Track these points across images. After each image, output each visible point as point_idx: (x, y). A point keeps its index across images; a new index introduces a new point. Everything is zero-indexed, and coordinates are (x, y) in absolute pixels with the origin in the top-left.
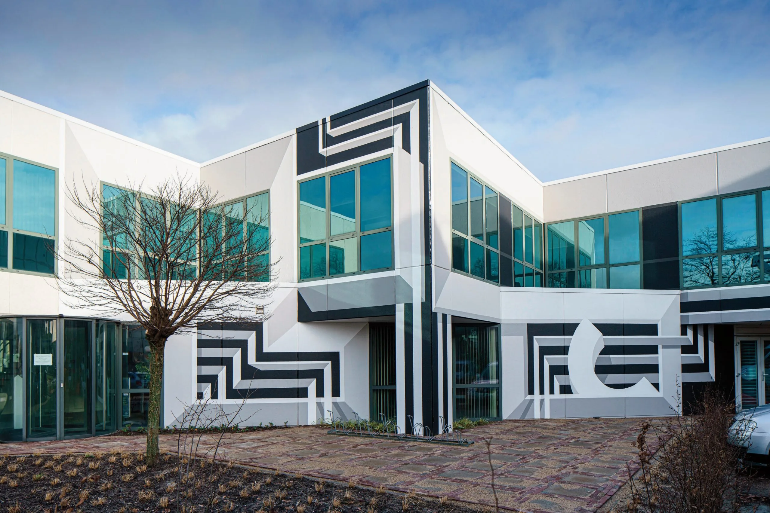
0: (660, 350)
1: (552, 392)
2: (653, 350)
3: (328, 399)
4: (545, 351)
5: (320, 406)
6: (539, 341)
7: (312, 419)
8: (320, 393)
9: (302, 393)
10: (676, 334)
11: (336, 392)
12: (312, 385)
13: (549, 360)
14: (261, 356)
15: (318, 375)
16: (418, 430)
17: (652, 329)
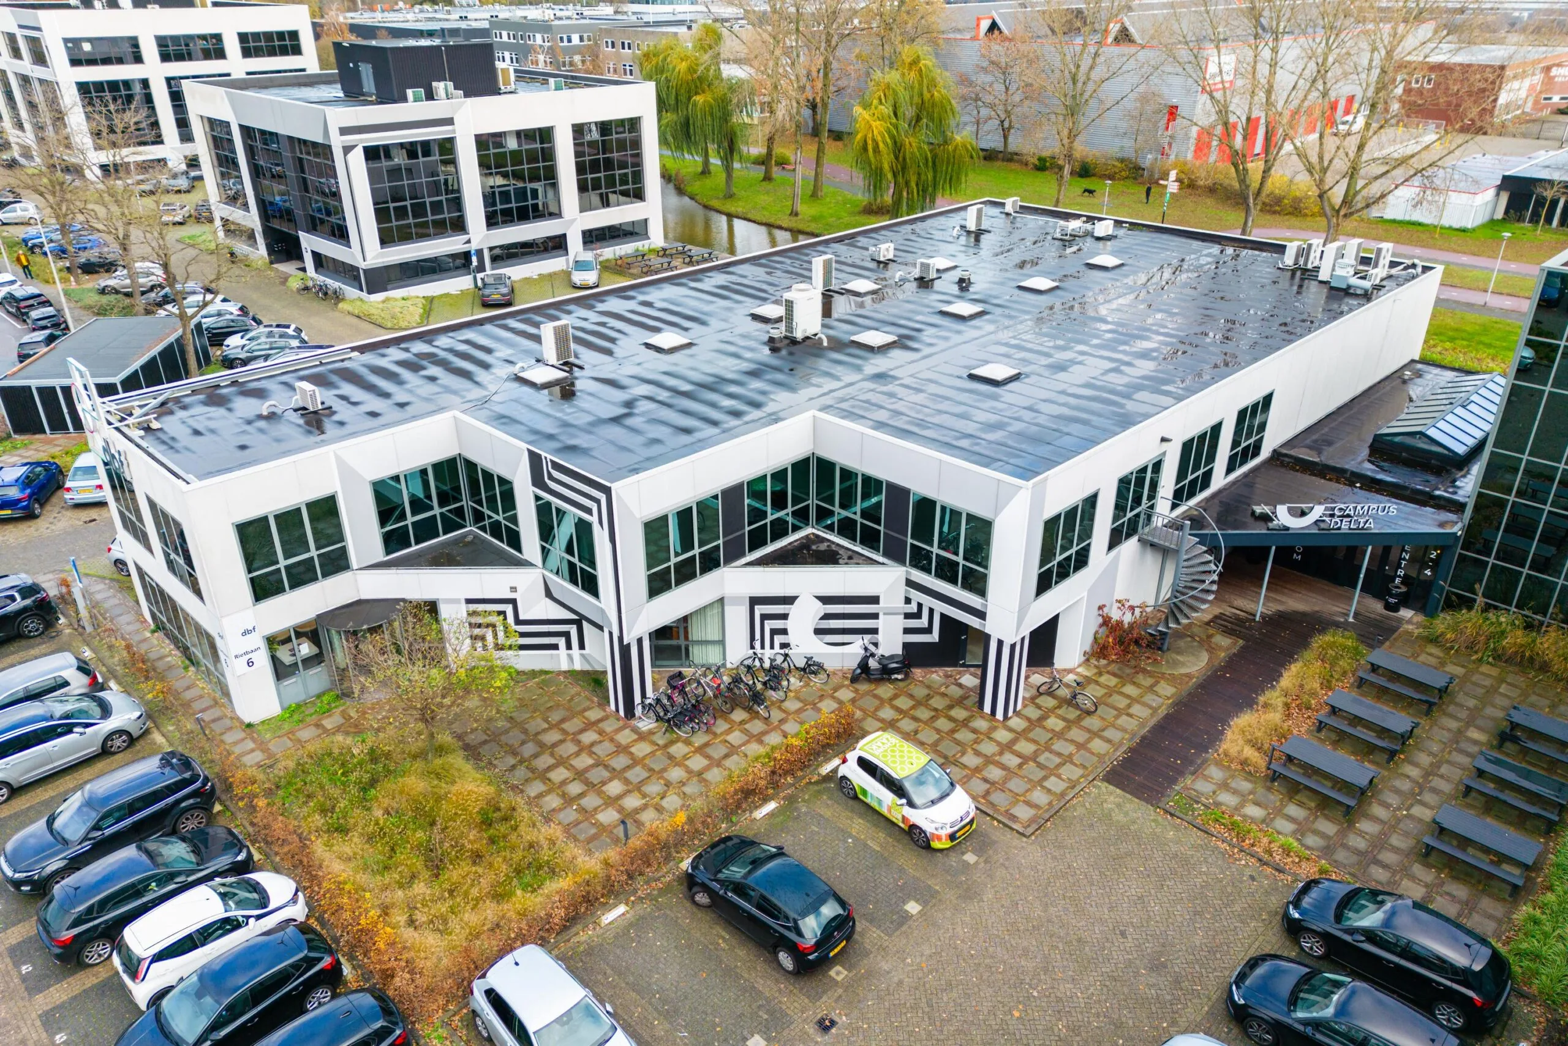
0: (881, 616)
1: (772, 647)
2: (875, 616)
3: (575, 649)
4: (764, 617)
5: (570, 657)
6: (759, 610)
7: (565, 666)
8: (569, 646)
9: (555, 647)
10: (900, 604)
11: (582, 646)
12: (561, 642)
13: (769, 625)
14: (518, 621)
15: (567, 635)
16: (622, 713)
17: (875, 600)
